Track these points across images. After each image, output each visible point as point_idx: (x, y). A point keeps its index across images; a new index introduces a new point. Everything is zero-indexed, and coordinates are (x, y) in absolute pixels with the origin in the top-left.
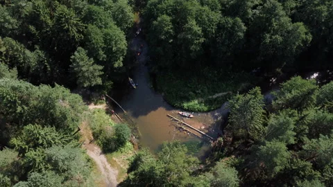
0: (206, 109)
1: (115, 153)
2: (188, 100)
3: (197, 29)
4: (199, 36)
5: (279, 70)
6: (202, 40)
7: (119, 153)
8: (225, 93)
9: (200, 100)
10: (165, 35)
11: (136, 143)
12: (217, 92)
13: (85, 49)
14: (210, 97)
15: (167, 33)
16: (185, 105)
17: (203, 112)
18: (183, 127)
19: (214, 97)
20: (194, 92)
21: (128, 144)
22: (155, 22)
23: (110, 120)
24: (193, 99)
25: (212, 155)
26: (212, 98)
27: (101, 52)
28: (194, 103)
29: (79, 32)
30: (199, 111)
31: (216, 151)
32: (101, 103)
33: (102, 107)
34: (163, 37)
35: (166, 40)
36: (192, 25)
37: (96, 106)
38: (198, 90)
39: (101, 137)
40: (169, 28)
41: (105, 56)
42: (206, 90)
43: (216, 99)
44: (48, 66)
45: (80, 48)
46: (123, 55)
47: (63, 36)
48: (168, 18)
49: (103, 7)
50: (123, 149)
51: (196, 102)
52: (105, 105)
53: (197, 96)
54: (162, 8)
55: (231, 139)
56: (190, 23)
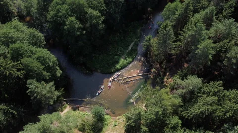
0: (131, 60)
1: (104, 129)
2: (117, 62)
3: (96, 13)
4: (100, 17)
5: (149, 9)
6: (103, 18)
7: (106, 127)
8: (133, 43)
9: (124, 57)
10: (78, 31)
11: (110, 113)
12: (129, 45)
13: (33, 79)
14: (128, 51)
15: (79, 28)
16: (118, 66)
17: (131, 62)
18: (128, 80)
19: (130, 49)
20: (117, 55)
21: (106, 117)
22: (66, 27)
23: (81, 113)
24: (119, 59)
25: (157, 82)
26: (129, 51)
27: (45, 73)
28: (122, 61)
29: (19, 70)
30: (129, 64)
31: (156, 78)
32: (65, 108)
33: (67, 109)
34: (78, 33)
35: (82, 34)
36: (91, 13)
37: (64, 112)
38: (117, 52)
39: (86, 128)
40: (78, 24)
41: (48, 74)
42: (122, 49)
43: (131, 50)
44: (14, 112)
45: (29, 81)
46: (57, 65)
47: (9, 81)
48: (73, 18)
49: (19, 42)
50: (106, 122)
51: (122, 60)
52: (68, 106)
53: (120, 56)
54: (63, 15)
55: (158, 65)
56: (89, 12)
